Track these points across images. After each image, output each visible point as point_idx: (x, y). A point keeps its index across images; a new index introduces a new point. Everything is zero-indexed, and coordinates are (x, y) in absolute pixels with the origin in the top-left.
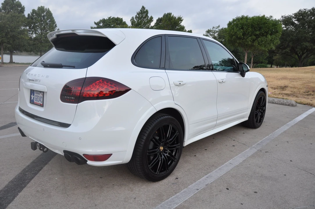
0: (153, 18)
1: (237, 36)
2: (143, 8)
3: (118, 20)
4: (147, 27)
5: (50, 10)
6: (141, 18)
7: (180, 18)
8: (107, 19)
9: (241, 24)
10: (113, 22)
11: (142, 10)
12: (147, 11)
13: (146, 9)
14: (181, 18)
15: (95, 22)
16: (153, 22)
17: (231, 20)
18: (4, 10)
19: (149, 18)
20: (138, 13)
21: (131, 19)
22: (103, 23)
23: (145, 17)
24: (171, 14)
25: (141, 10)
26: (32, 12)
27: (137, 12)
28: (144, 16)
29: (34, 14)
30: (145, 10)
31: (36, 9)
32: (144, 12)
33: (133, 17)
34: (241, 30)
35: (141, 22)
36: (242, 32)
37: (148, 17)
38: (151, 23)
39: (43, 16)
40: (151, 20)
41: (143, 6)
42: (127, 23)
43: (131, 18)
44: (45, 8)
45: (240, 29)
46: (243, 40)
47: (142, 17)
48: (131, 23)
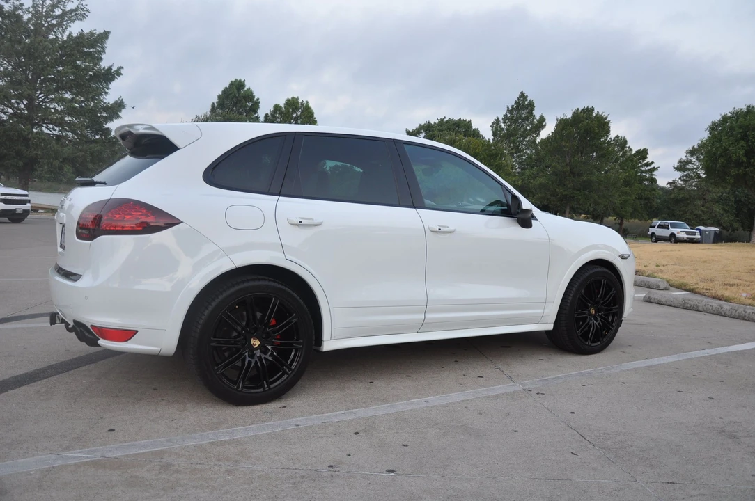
0: (544, 120)
1: (730, 157)
2: (523, 96)
3: (462, 125)
4: (529, 141)
5: (310, 105)
6: (517, 120)
7: (603, 117)
8: (435, 123)
9: (740, 127)
10: (449, 129)
11: (519, 102)
12: (531, 105)
13: (528, 100)
14: (606, 118)
15: (407, 130)
16: (545, 129)
17: (717, 118)
18: (221, 109)
19: (535, 120)
20: (510, 108)
21: (493, 124)
22: (425, 131)
23: (526, 119)
24: (593, 109)
25: (516, 102)
26: (272, 109)
27: (508, 107)
28: (523, 116)
29: (276, 113)
30: (526, 103)
31: (282, 103)
32: (524, 107)
33: (498, 118)
34: (742, 143)
35: (516, 129)
36: (742, 146)
37: (534, 117)
38: (540, 131)
39: (295, 117)
40: (541, 124)
41: (522, 93)
42: (481, 133)
43: (493, 120)
44: (300, 101)
45: (737, 141)
46: (746, 167)
47: (520, 117)
48: (491, 132)
